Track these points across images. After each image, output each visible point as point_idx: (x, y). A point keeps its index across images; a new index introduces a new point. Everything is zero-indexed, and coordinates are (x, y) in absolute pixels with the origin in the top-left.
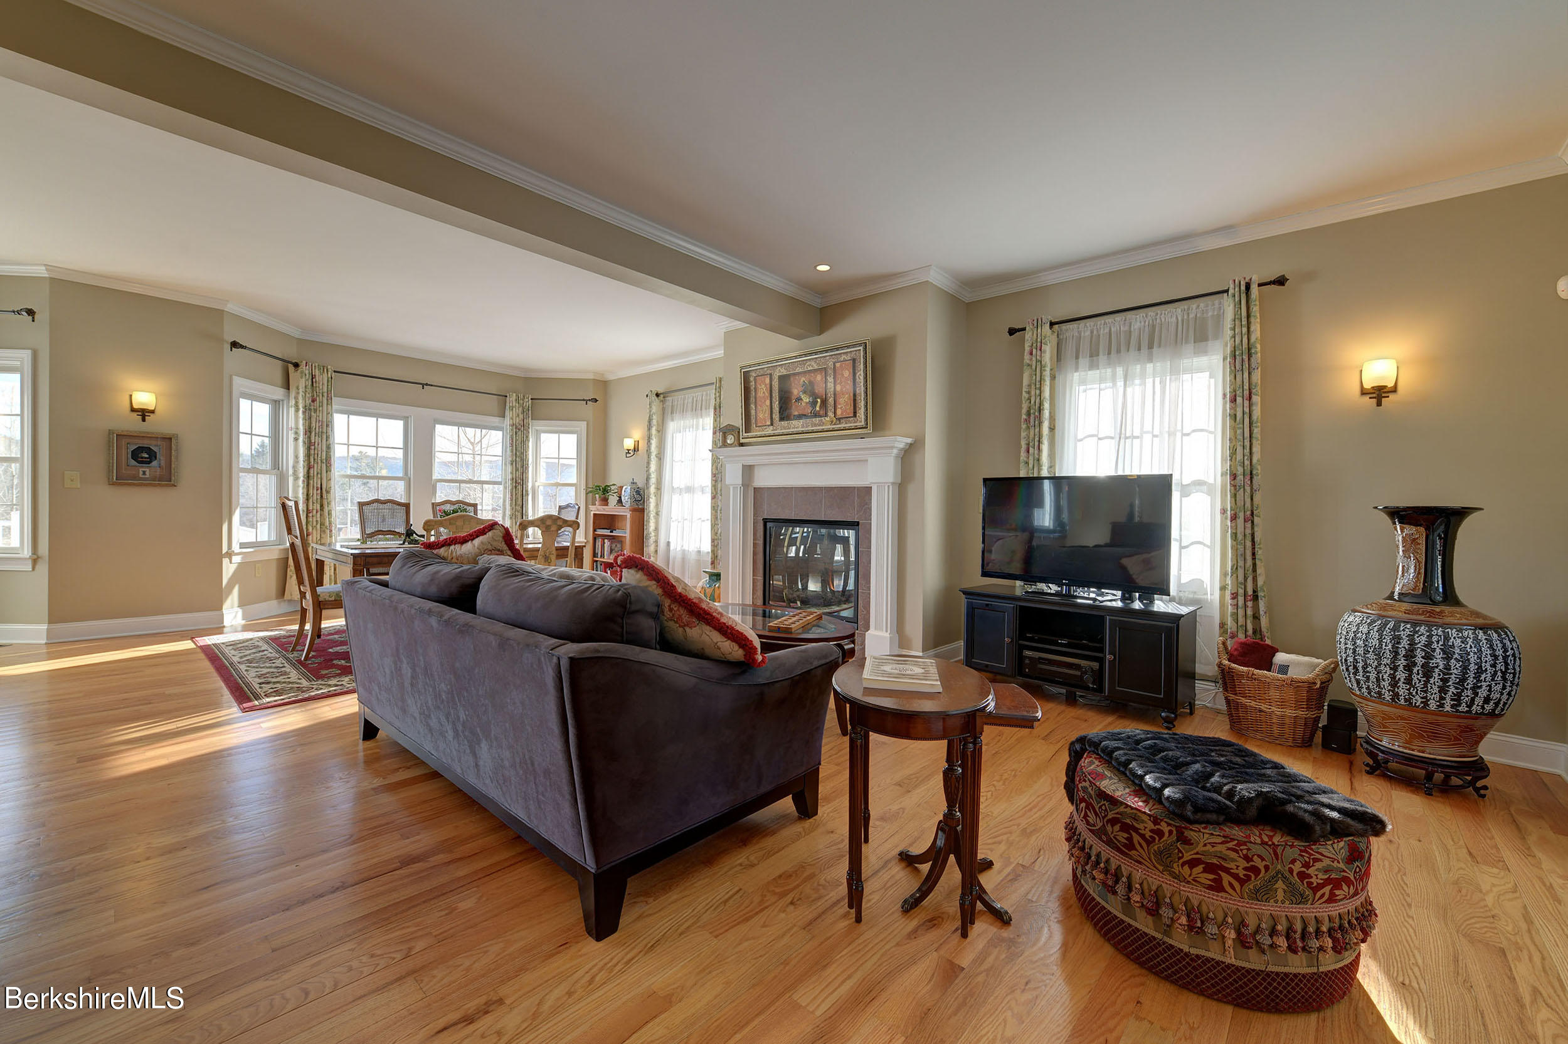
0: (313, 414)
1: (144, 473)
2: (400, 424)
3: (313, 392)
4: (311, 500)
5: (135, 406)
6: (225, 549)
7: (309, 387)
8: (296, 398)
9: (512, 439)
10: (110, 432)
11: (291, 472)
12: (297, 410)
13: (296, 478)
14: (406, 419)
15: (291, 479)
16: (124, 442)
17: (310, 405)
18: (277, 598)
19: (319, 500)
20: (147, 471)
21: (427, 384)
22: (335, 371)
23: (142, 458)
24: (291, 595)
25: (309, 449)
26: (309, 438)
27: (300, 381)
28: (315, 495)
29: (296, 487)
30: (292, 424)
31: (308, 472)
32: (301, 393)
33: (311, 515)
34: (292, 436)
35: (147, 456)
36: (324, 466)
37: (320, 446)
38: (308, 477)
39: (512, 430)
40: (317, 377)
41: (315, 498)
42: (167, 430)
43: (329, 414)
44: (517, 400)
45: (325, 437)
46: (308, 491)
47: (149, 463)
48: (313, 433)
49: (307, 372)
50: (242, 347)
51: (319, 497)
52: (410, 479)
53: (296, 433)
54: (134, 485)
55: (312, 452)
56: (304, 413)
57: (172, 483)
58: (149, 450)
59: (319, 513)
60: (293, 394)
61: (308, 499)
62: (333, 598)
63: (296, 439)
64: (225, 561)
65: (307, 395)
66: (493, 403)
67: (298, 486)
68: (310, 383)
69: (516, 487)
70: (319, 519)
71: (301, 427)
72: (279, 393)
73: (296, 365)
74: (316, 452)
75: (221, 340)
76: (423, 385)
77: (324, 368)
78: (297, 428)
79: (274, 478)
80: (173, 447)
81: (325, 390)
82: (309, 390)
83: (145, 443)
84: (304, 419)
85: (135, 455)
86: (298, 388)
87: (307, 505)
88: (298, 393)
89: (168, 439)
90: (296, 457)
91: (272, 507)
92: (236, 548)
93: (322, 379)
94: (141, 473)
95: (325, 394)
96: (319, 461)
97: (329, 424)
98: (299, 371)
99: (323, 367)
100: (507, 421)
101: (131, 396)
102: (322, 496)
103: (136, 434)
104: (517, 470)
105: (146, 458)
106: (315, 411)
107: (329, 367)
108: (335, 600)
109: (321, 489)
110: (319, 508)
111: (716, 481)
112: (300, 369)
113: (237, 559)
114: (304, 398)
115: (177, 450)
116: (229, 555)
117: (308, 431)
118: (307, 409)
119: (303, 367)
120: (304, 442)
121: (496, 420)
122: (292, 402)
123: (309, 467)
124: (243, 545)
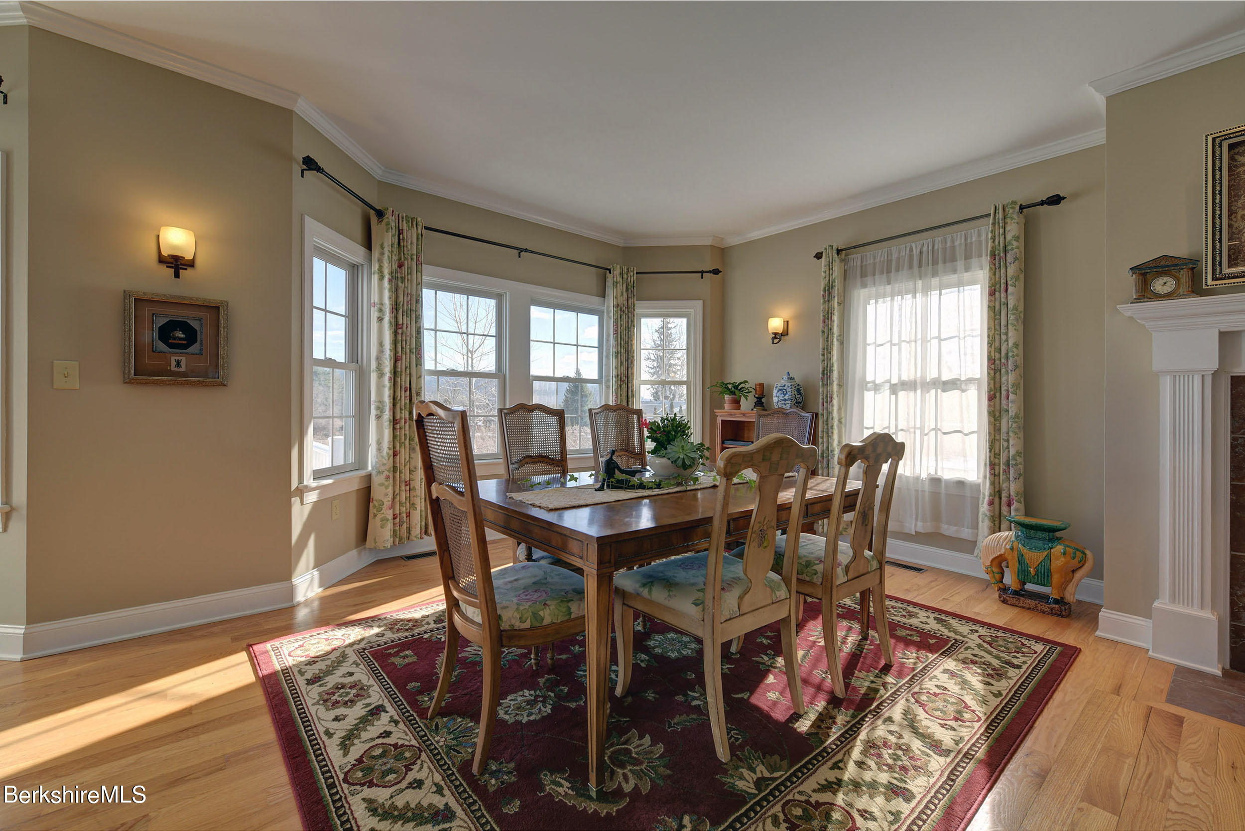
0: (400, 284)
1: (178, 364)
2: (492, 303)
3: (399, 253)
4: (398, 405)
5: (165, 253)
6: (294, 484)
7: (396, 245)
8: (380, 261)
9: (617, 324)
10: (127, 294)
11: (374, 365)
12: (381, 278)
13: (381, 375)
14: (499, 297)
15: (374, 376)
16: (147, 312)
17: (396, 272)
18: (356, 547)
19: (408, 406)
20: (179, 360)
21: (526, 250)
22: (426, 228)
23: (175, 338)
24: (375, 542)
25: (395, 333)
26: (396, 318)
27: (385, 238)
28: (403, 398)
29: (380, 387)
30: (375, 298)
31: (395, 367)
32: (387, 254)
33: (398, 426)
34: (375, 315)
35: (183, 336)
36: (414, 357)
37: (408, 329)
38: (395, 373)
39: (617, 312)
40: (405, 232)
41: (403, 403)
42: (213, 295)
43: (420, 285)
44: (621, 274)
45: (414, 316)
46: (394, 392)
47: (185, 347)
48: (401, 311)
49: (393, 224)
50: (319, 169)
51: (408, 401)
52: (505, 376)
53: (380, 310)
54: (163, 383)
55: (399, 337)
56: (390, 281)
57: (220, 380)
58: (184, 326)
59: (407, 424)
60: (376, 254)
61: (394, 405)
62: (527, 625)
63: (380, 319)
64: (295, 501)
65: (394, 256)
66: (590, 277)
67: (384, 386)
68: (397, 241)
69: (621, 386)
70: (407, 432)
71: (387, 302)
72: (357, 253)
73: (380, 214)
74: (404, 338)
75: (290, 158)
76: (521, 250)
77: (413, 221)
78: (382, 304)
79: (352, 376)
80: (222, 321)
81: (415, 252)
82: (396, 250)
83: (180, 314)
84: (390, 290)
85: (165, 333)
86: (382, 247)
87: (394, 413)
88: (382, 254)
89: (215, 310)
90: (381, 344)
91: (350, 417)
92: (309, 481)
93: (411, 235)
94: (173, 363)
95: (415, 257)
96: (408, 351)
97: (418, 300)
98: (384, 223)
99: (412, 219)
100: (611, 301)
101: (158, 236)
102: (411, 400)
103: (164, 299)
104: (622, 363)
105: (181, 339)
106: (403, 279)
107: (419, 219)
108: (532, 628)
109: (410, 389)
110: (407, 416)
111: (995, 371)
112: (385, 220)
113: (311, 497)
114: (390, 261)
115: (226, 327)
116: (301, 492)
117: (395, 308)
118: (394, 279)
119: (390, 218)
120: (391, 323)
121: (595, 301)
122: (375, 267)
123: (396, 360)
124: (319, 474)
